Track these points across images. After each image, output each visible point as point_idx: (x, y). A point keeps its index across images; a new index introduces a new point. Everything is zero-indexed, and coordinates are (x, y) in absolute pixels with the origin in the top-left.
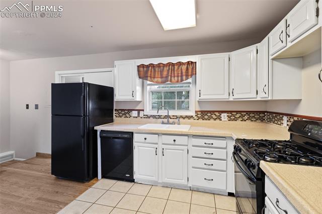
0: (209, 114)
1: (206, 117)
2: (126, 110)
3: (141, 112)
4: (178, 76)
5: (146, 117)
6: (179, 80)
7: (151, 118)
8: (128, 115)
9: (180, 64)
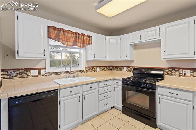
0: (92, 69)
1: (90, 70)
2: (21, 69)
3: (41, 70)
4: (81, 43)
5: (48, 74)
6: (82, 46)
7: (53, 75)
8: (24, 75)
9: (83, 35)
